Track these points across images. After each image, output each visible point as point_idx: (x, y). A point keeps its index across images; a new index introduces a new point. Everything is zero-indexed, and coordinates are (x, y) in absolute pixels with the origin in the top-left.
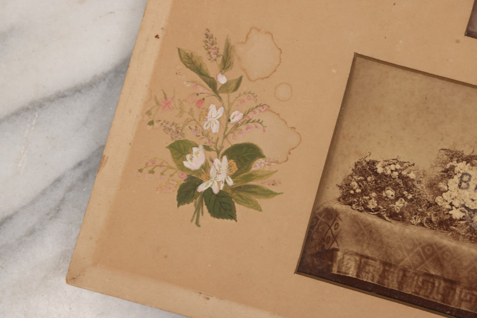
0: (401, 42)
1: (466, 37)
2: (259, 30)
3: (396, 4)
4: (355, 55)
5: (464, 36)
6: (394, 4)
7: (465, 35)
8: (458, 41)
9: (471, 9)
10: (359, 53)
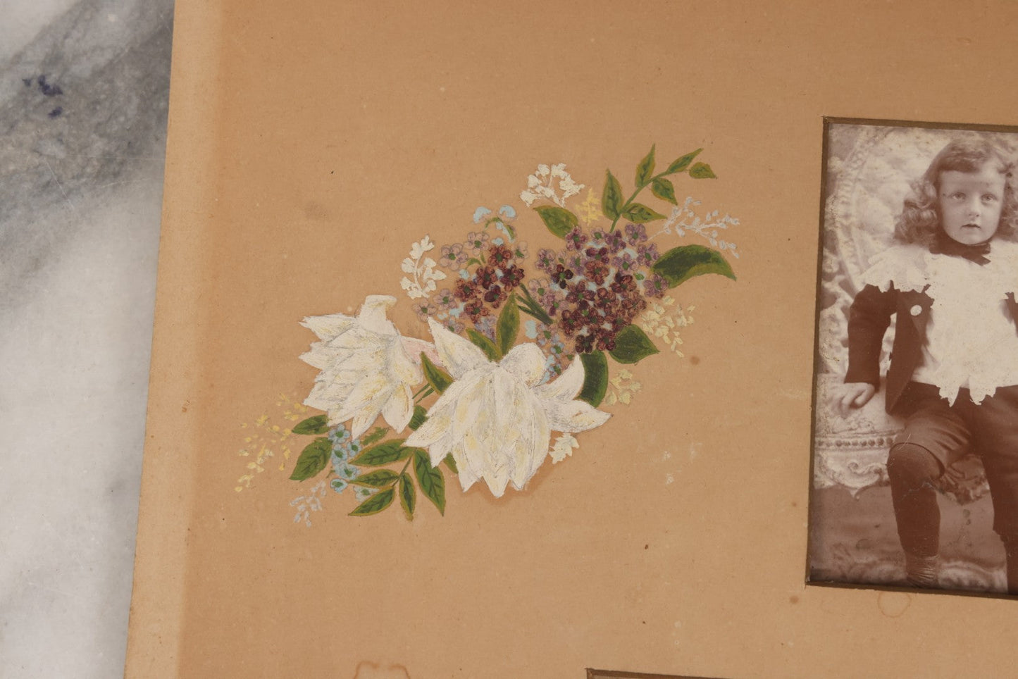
0: (677, 624)
1: (809, 587)
2: (375, 666)
3: (649, 547)
4: (588, 674)
5: (804, 585)
6: (647, 547)
7: (808, 583)
8: (794, 600)
9: (806, 525)
10: (595, 668)
